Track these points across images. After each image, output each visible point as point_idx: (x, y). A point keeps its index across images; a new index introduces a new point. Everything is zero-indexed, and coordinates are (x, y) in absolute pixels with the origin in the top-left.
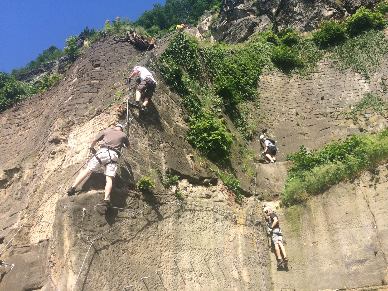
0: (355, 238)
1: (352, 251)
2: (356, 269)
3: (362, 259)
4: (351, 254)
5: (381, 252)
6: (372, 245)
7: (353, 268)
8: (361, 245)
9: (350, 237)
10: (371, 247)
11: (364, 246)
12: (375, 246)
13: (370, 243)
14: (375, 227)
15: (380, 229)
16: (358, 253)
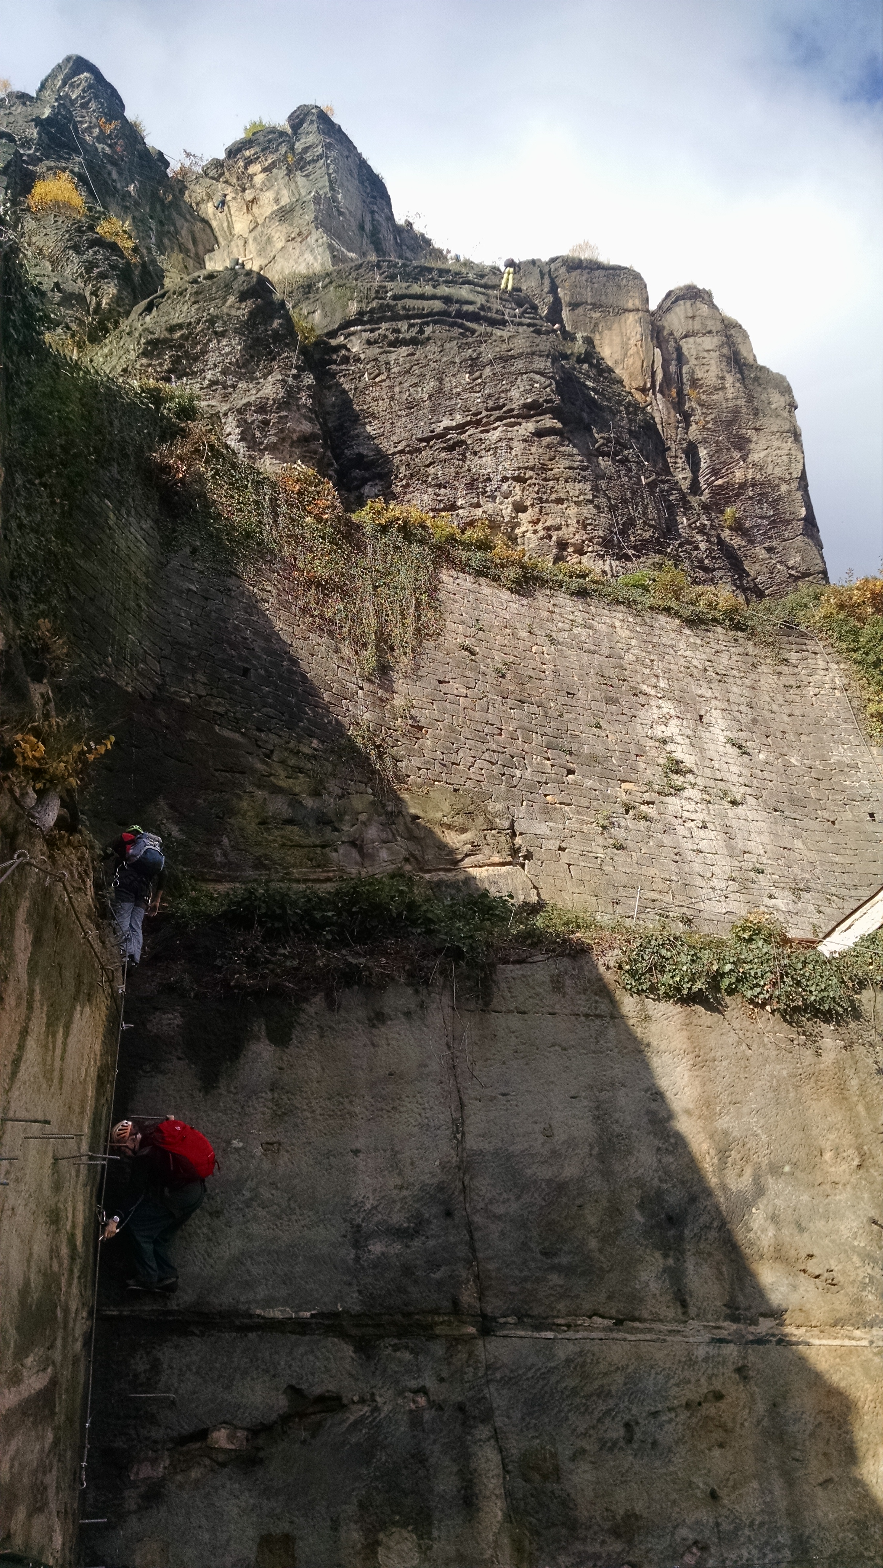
0: (399, 1156)
1: (382, 1194)
2: (383, 1254)
3: (405, 1225)
4: (376, 1203)
5: (464, 1213)
6: (441, 1188)
7: (377, 1248)
8: (411, 1180)
9: (385, 1151)
10: (438, 1195)
11: (418, 1186)
12: (450, 1192)
13: (435, 1181)
14: (459, 1136)
15: (471, 1143)
16: (399, 1205)
